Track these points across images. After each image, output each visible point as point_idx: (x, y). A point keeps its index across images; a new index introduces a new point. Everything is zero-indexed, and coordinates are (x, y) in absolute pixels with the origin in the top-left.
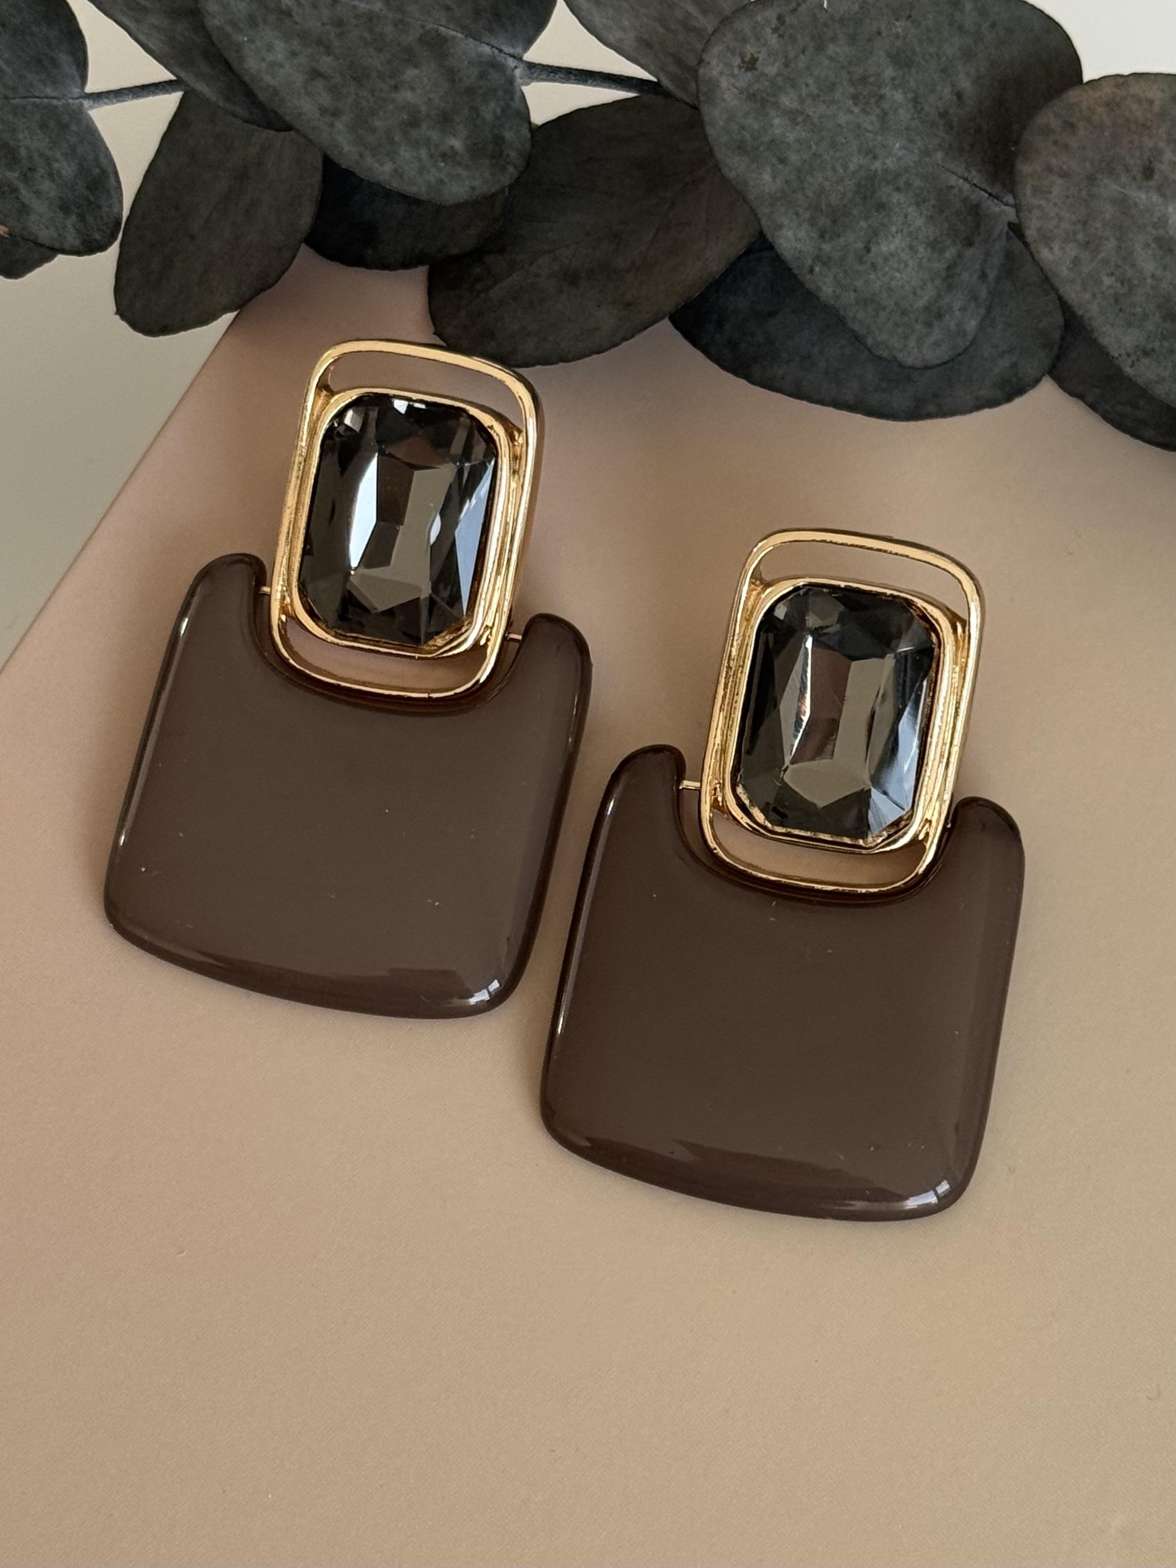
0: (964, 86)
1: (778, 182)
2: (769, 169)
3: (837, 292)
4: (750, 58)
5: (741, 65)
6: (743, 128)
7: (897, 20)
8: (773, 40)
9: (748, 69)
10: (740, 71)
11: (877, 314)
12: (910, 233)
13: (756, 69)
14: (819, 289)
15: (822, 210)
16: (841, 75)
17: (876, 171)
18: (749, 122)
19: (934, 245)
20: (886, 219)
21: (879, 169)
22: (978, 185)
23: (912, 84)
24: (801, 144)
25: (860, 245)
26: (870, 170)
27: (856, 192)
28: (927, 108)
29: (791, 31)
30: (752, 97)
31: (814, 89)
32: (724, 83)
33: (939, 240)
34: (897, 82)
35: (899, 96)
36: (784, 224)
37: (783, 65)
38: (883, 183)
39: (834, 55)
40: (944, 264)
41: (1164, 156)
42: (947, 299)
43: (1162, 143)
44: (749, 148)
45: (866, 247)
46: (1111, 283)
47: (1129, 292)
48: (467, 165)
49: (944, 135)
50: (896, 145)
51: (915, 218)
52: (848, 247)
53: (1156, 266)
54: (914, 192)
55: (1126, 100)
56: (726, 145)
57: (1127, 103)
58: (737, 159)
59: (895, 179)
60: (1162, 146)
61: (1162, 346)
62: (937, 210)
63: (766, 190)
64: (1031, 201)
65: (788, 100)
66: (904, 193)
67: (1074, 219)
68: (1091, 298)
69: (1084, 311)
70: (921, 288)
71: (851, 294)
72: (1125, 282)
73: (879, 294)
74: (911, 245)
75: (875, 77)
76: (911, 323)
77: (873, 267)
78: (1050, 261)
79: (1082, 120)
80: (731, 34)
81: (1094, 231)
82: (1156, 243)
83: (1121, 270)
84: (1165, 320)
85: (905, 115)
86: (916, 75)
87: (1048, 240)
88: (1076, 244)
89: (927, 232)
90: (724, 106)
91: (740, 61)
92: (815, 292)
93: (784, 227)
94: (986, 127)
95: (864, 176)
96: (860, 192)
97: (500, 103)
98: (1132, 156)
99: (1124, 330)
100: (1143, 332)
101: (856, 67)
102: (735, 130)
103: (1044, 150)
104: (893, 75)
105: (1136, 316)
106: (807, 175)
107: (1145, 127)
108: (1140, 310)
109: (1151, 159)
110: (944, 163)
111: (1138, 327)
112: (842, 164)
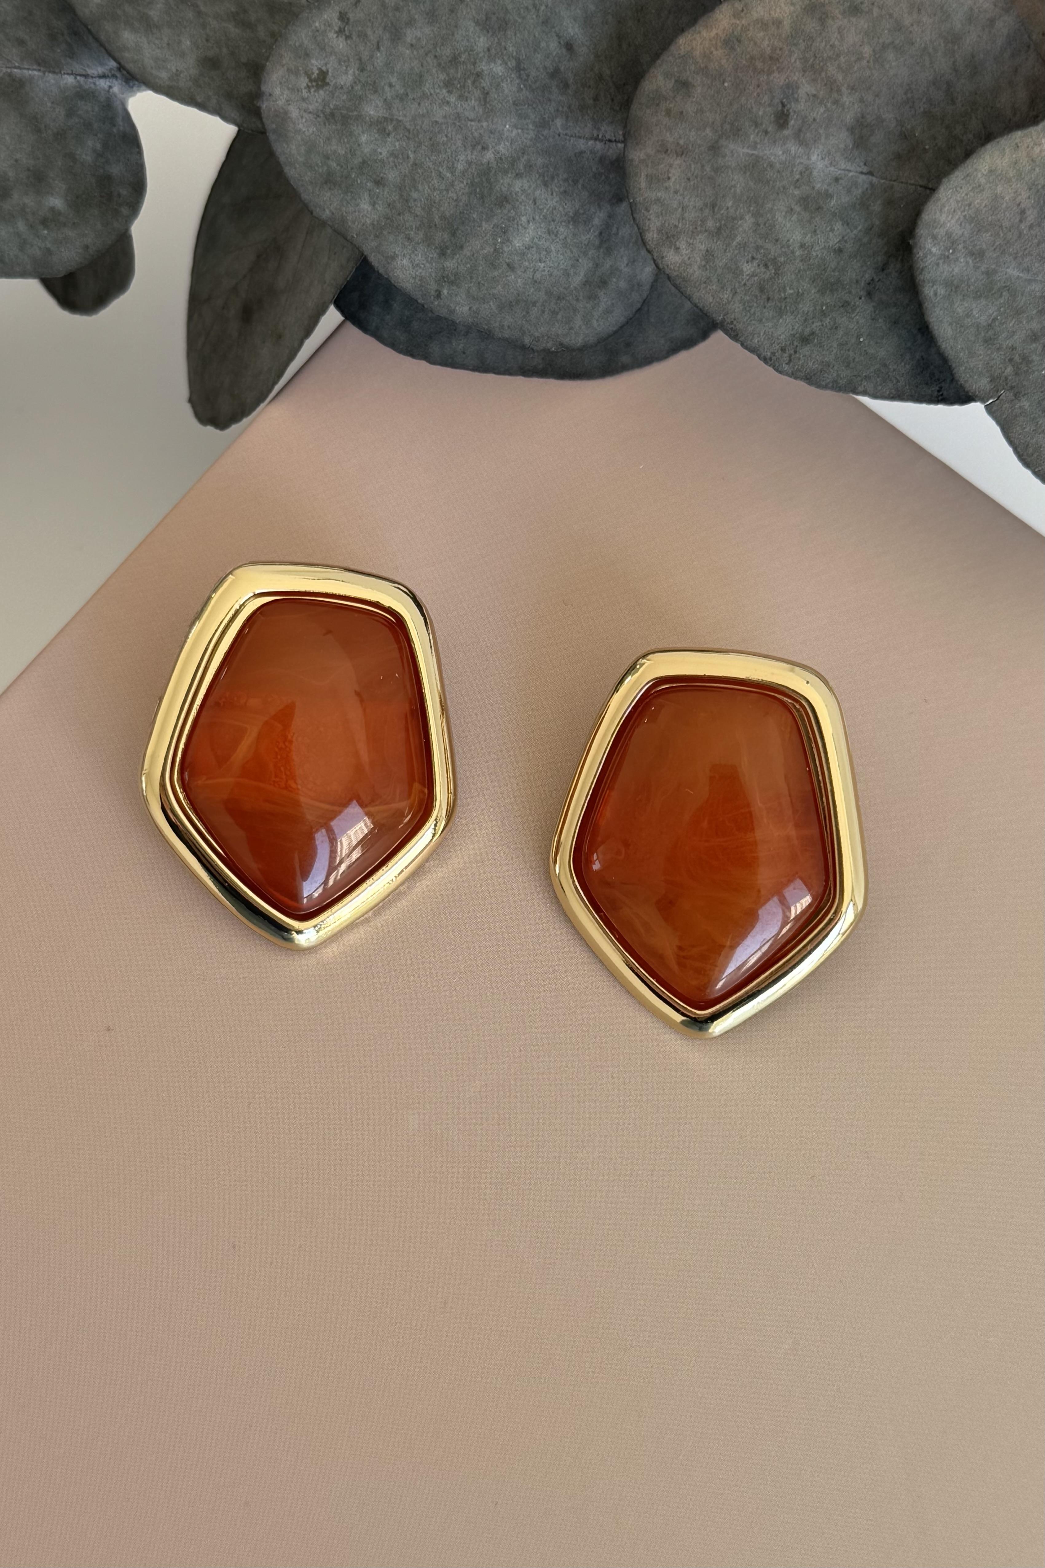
0: (572, 34)
1: (379, 208)
2: (366, 197)
3: (474, 308)
4: (318, 74)
5: (310, 84)
6: (327, 157)
8: (341, 44)
9: (318, 87)
10: (310, 92)
11: (528, 313)
12: (545, 217)
13: (328, 84)
14: (452, 312)
15: (436, 225)
16: (427, 62)
17: (488, 164)
18: (334, 148)
19: (575, 219)
20: (512, 211)
21: (493, 160)
22: (613, 139)
23: (511, 49)
24: (396, 157)
25: (488, 250)
26: (482, 164)
27: (471, 194)
28: (533, 73)
29: (360, 28)
30: (330, 116)
31: (399, 89)
32: (294, 112)
33: (581, 211)
34: (493, 51)
35: (498, 69)
36: (397, 252)
37: (358, 70)
38: (500, 174)
39: (414, 41)
40: (594, 231)
41: (800, 91)
42: (608, 264)
43: (797, 74)
44: (339, 179)
45: (495, 250)
46: (752, 270)
47: (775, 274)
48: (74, 223)
49: (560, 98)
50: (505, 126)
51: (547, 200)
52: (475, 256)
53: (804, 233)
54: (538, 172)
55: (749, 30)
56: (311, 183)
57: (750, 34)
58: (329, 194)
59: (513, 165)
60: (796, 78)
61: (823, 325)
62: (570, 182)
63: (368, 222)
64: (646, 195)
65: (372, 109)
66: (526, 176)
67: (699, 204)
68: (731, 295)
69: (724, 315)
70: (572, 266)
71: (491, 303)
72: (769, 264)
73: (524, 293)
74: (548, 230)
75: (467, 53)
76: (571, 304)
77: (510, 268)
78: (678, 265)
79: (698, 74)
80: (289, 53)
81: (726, 212)
82: (801, 205)
83: (762, 251)
84: (823, 294)
85: (509, 88)
86: (513, 38)
87: (672, 239)
88: (706, 234)
89: (564, 208)
90: (299, 138)
91: (307, 80)
92: (447, 316)
93: (397, 256)
94: (608, 72)
95: (476, 173)
96: (475, 190)
97: (99, 135)
98: (760, 103)
99: (775, 321)
100: (799, 316)
101: (442, 47)
102: (319, 162)
103: (656, 125)
104: (487, 45)
105: (788, 300)
106: (411, 191)
107: (773, 59)
108: (791, 291)
109: (784, 100)
110: (567, 129)
111: (792, 313)
112: (447, 167)
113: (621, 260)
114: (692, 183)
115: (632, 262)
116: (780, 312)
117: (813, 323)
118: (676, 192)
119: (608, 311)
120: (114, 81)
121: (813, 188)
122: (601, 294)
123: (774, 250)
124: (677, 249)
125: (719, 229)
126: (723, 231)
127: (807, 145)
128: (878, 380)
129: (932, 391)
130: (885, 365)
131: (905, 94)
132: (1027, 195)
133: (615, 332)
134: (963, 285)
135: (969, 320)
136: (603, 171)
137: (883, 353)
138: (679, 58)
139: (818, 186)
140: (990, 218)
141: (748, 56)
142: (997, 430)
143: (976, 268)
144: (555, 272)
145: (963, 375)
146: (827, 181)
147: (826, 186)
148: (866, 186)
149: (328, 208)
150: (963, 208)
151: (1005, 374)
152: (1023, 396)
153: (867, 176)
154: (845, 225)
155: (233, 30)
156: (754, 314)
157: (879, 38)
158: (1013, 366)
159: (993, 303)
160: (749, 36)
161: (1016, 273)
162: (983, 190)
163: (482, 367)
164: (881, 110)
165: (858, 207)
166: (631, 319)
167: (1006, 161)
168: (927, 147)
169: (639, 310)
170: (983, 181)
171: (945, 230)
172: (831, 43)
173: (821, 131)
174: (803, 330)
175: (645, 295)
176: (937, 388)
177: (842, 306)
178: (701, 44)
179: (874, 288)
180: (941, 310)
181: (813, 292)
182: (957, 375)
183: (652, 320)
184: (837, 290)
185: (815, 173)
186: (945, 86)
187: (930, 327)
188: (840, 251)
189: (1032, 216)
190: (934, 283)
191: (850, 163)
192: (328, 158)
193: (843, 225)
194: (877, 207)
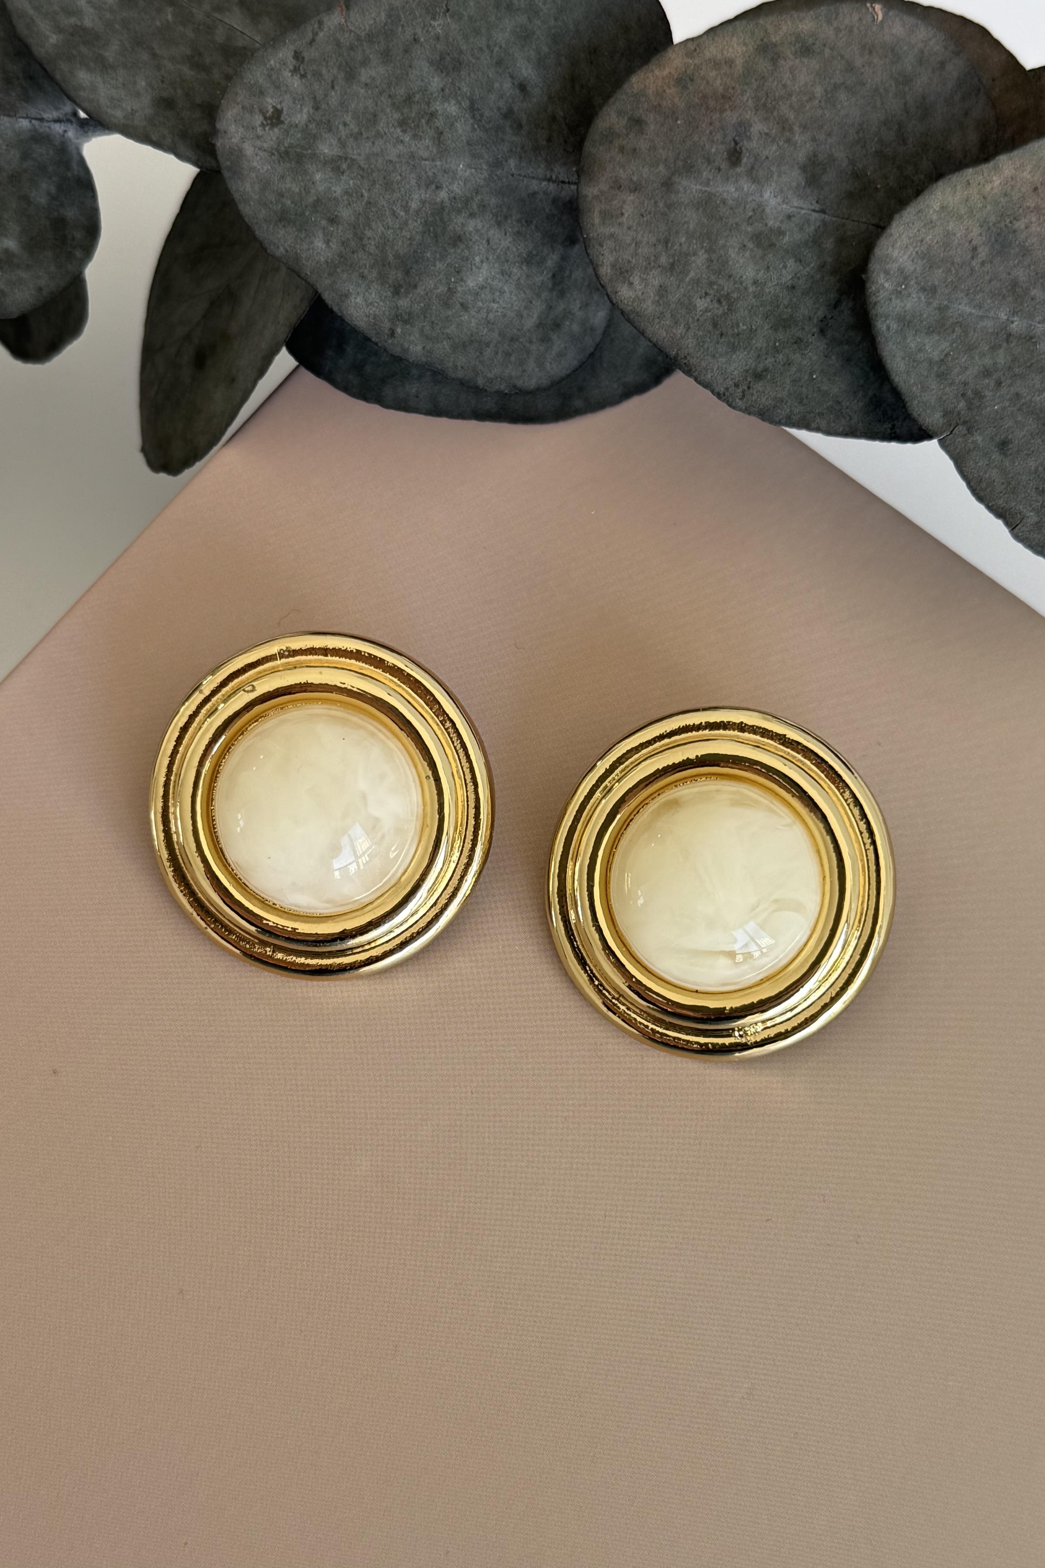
0: (526, 75)
1: (333, 246)
2: (320, 235)
3: (428, 347)
4: (272, 112)
5: (265, 123)
6: (281, 195)
7: (434, 18)
8: (296, 83)
9: (273, 125)
10: (265, 130)
11: (481, 353)
12: (498, 257)
13: (282, 122)
14: (406, 350)
15: (389, 264)
16: (381, 101)
17: (442, 202)
18: (288, 186)
19: (528, 260)
20: (466, 251)
21: (446, 200)
22: (567, 180)
23: (465, 90)
24: (350, 195)
25: (442, 289)
26: (436, 203)
27: (425, 232)
28: (487, 113)
29: (315, 67)
30: (283, 154)
31: (353, 127)
32: (249, 150)
33: (534, 252)
34: (447, 91)
35: (452, 108)
36: (351, 291)
37: (313, 108)
38: (454, 213)
39: (369, 81)
40: (547, 274)
41: (752, 129)
42: (561, 306)
43: (749, 112)
44: (293, 217)
45: (449, 289)
46: (706, 305)
47: (729, 310)
48: (28, 265)
49: (514, 138)
50: (459, 166)
51: (500, 240)
52: (429, 294)
53: (757, 270)
54: (491, 212)
55: (701, 69)
56: (266, 220)
57: (702, 73)
58: (282, 232)
59: (466, 204)
60: (748, 117)
61: (776, 361)
62: (523, 223)
63: (322, 259)
64: (600, 231)
65: (327, 148)
66: (479, 217)
67: (653, 240)
68: (684, 331)
69: (678, 350)
70: (526, 308)
71: (445, 343)
72: (722, 300)
73: (477, 333)
74: (502, 270)
75: (421, 93)
76: (524, 346)
77: (463, 307)
78: (631, 300)
79: (650, 112)
80: (244, 91)
81: (678, 248)
82: (753, 242)
83: (715, 287)
84: (776, 330)
85: (463, 128)
86: (468, 78)
87: (626, 275)
88: (660, 269)
89: (518, 249)
90: (253, 175)
91: (261, 118)
92: (401, 355)
93: (351, 294)
94: (562, 114)
95: (430, 212)
96: (429, 231)
97: (54, 179)
98: (713, 141)
99: (729, 356)
100: (752, 352)
101: (397, 88)
102: (273, 200)
103: (610, 162)
104: (441, 86)
105: (741, 336)
106: (365, 229)
107: (726, 98)
108: (745, 327)
109: (737, 138)
110: (520, 170)
111: (745, 349)
112: (402, 206)
113: (575, 302)
114: (645, 219)
115: (585, 306)
116: (734, 348)
117: (766, 359)
118: (629, 228)
119: (561, 355)
120: (69, 125)
121: (766, 225)
122: (554, 337)
123: (727, 286)
124: (631, 284)
125: (672, 265)
126: (676, 267)
127: (758, 183)
128: (832, 416)
129: (885, 428)
130: (838, 403)
131: (857, 133)
132: (980, 231)
133: (568, 376)
134: (915, 320)
135: (922, 355)
136: (555, 212)
137: (835, 391)
138: (632, 96)
139: (771, 223)
140: (942, 255)
141: (701, 95)
142: (950, 464)
143: (929, 304)
144: (510, 314)
145: (916, 410)
146: (780, 218)
147: (778, 223)
148: (818, 224)
149: (282, 245)
150: (914, 244)
151: (958, 409)
152: (976, 431)
153: (819, 214)
154: (798, 263)
155: (188, 72)
156: (708, 348)
157: (830, 79)
158: (966, 401)
159: (945, 339)
160: (702, 75)
161: (968, 309)
162: (935, 227)
163: (436, 411)
164: (833, 150)
165: (810, 244)
166: (584, 363)
167: (958, 197)
168: (879, 186)
169: (592, 355)
170: (935, 217)
171: (897, 265)
172: (783, 83)
173: (774, 169)
174: (756, 366)
175: (598, 340)
176: (890, 426)
177: (795, 343)
178: (654, 83)
179: (827, 325)
180: (894, 344)
181: (765, 328)
182: (910, 409)
183: (605, 365)
184: (790, 326)
185: (768, 210)
186: (897, 127)
187: (883, 360)
188: (793, 287)
189: (983, 253)
190: (887, 317)
191: (802, 201)
192: (283, 196)
193: (795, 262)
194: (829, 244)
